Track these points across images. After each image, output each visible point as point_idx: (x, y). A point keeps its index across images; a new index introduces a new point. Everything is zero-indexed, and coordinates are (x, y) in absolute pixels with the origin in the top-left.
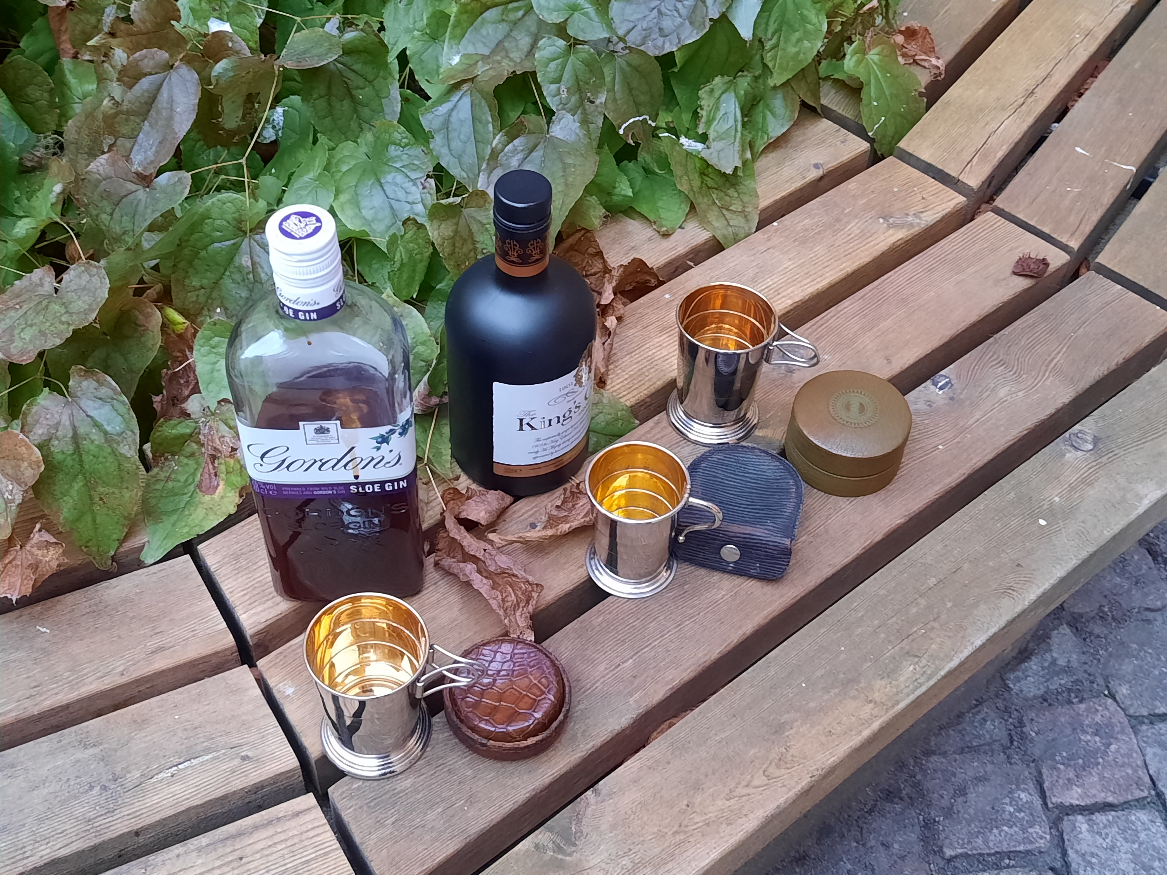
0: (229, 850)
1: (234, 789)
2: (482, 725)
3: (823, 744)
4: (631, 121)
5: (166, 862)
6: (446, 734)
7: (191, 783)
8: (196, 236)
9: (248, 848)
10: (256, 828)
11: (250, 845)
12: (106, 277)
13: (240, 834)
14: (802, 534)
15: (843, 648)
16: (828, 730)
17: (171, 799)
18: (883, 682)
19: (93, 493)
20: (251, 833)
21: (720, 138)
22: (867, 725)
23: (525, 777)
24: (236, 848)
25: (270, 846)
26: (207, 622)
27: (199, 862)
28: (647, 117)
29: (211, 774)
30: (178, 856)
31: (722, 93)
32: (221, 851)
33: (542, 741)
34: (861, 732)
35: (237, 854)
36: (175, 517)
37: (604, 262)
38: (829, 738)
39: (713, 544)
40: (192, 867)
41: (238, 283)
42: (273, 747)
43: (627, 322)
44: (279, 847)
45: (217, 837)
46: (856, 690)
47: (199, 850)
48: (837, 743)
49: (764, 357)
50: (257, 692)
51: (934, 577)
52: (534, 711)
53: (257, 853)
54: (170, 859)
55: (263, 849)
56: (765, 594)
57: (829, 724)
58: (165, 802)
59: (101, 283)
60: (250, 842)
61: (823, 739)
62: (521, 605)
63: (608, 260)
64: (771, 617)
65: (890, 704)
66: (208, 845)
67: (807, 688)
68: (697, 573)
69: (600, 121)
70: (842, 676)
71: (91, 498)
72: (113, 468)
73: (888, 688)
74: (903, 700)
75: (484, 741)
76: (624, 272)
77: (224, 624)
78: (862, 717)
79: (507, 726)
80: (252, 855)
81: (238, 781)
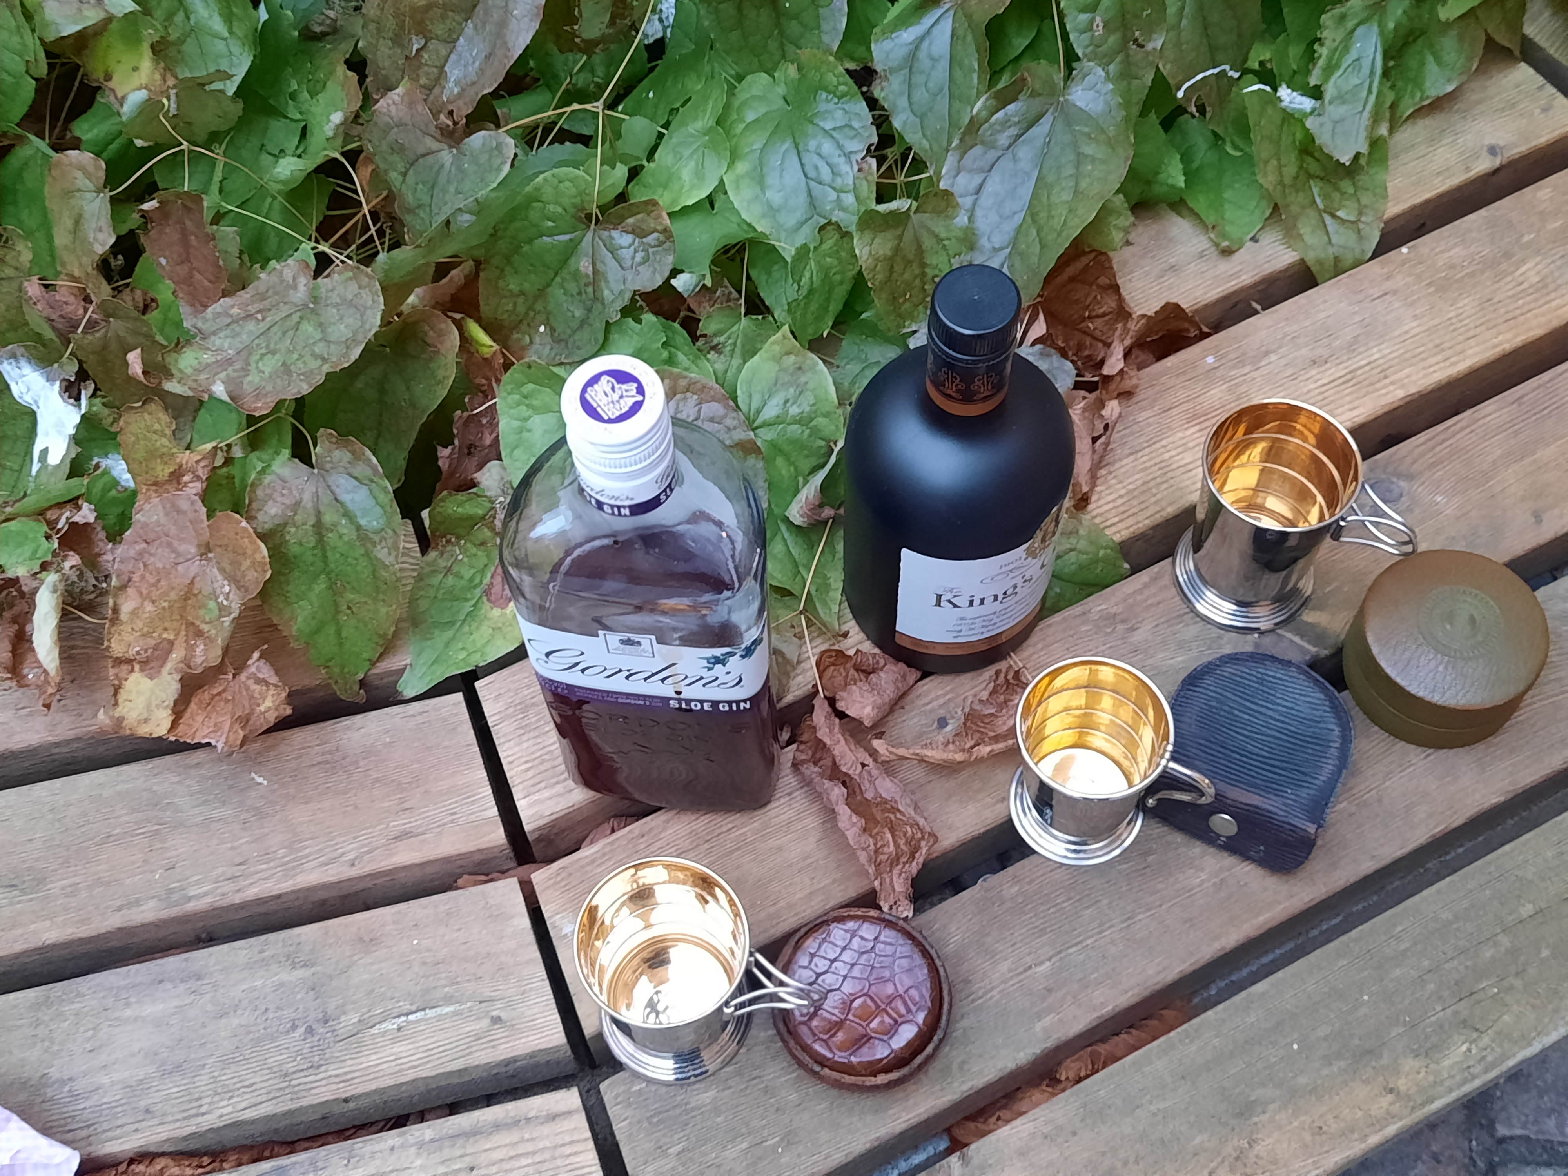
0: (458, 1153)
1: (476, 1063)
3: (1306, 1146)
4: (1200, 76)
5: (377, 1155)
7: (421, 1044)
8: (517, 224)
9: (484, 1155)
10: (497, 1127)
11: (486, 1150)
12: (380, 293)
13: (474, 1133)
14: (1341, 799)
15: (1366, 998)
16: (1317, 1124)
17: (394, 1063)
18: (1417, 1063)
19: (339, 599)
20: (491, 1133)
21: (1341, 98)
22: (1378, 1127)
24: (468, 1152)
25: (511, 1158)
27: (418, 1162)
28: (1228, 67)
29: (448, 1035)
30: (392, 1149)
31: (1358, 25)
32: (447, 1153)
33: (896, 1080)
34: (1366, 1136)
35: (467, 1161)
36: (450, 633)
37: (1121, 302)
38: (1318, 1138)
40: (408, 1168)
41: (572, 296)
42: (535, 1011)
44: (524, 1161)
45: (445, 1131)
46: (1374, 1068)
47: (420, 1145)
48: (1326, 1148)
50: (525, 922)
52: (892, 1038)
53: (494, 1164)
54: (381, 1152)
55: (502, 1160)
57: (1321, 1116)
58: (385, 1066)
59: (373, 300)
60: (488, 1146)
61: (1307, 1137)
62: (902, 860)
63: (1126, 301)
64: (1267, 927)
65: (1419, 1102)
66: (432, 1141)
67: (1299, 1051)
68: (1169, 838)
69: (1149, 77)
70: (1356, 1042)
71: (336, 604)
72: (366, 573)
73: (1422, 1074)
74: (1440, 1097)
75: (817, 1068)
77: (495, 810)
78: (1373, 1113)
80: (487, 1166)
81: (483, 1053)
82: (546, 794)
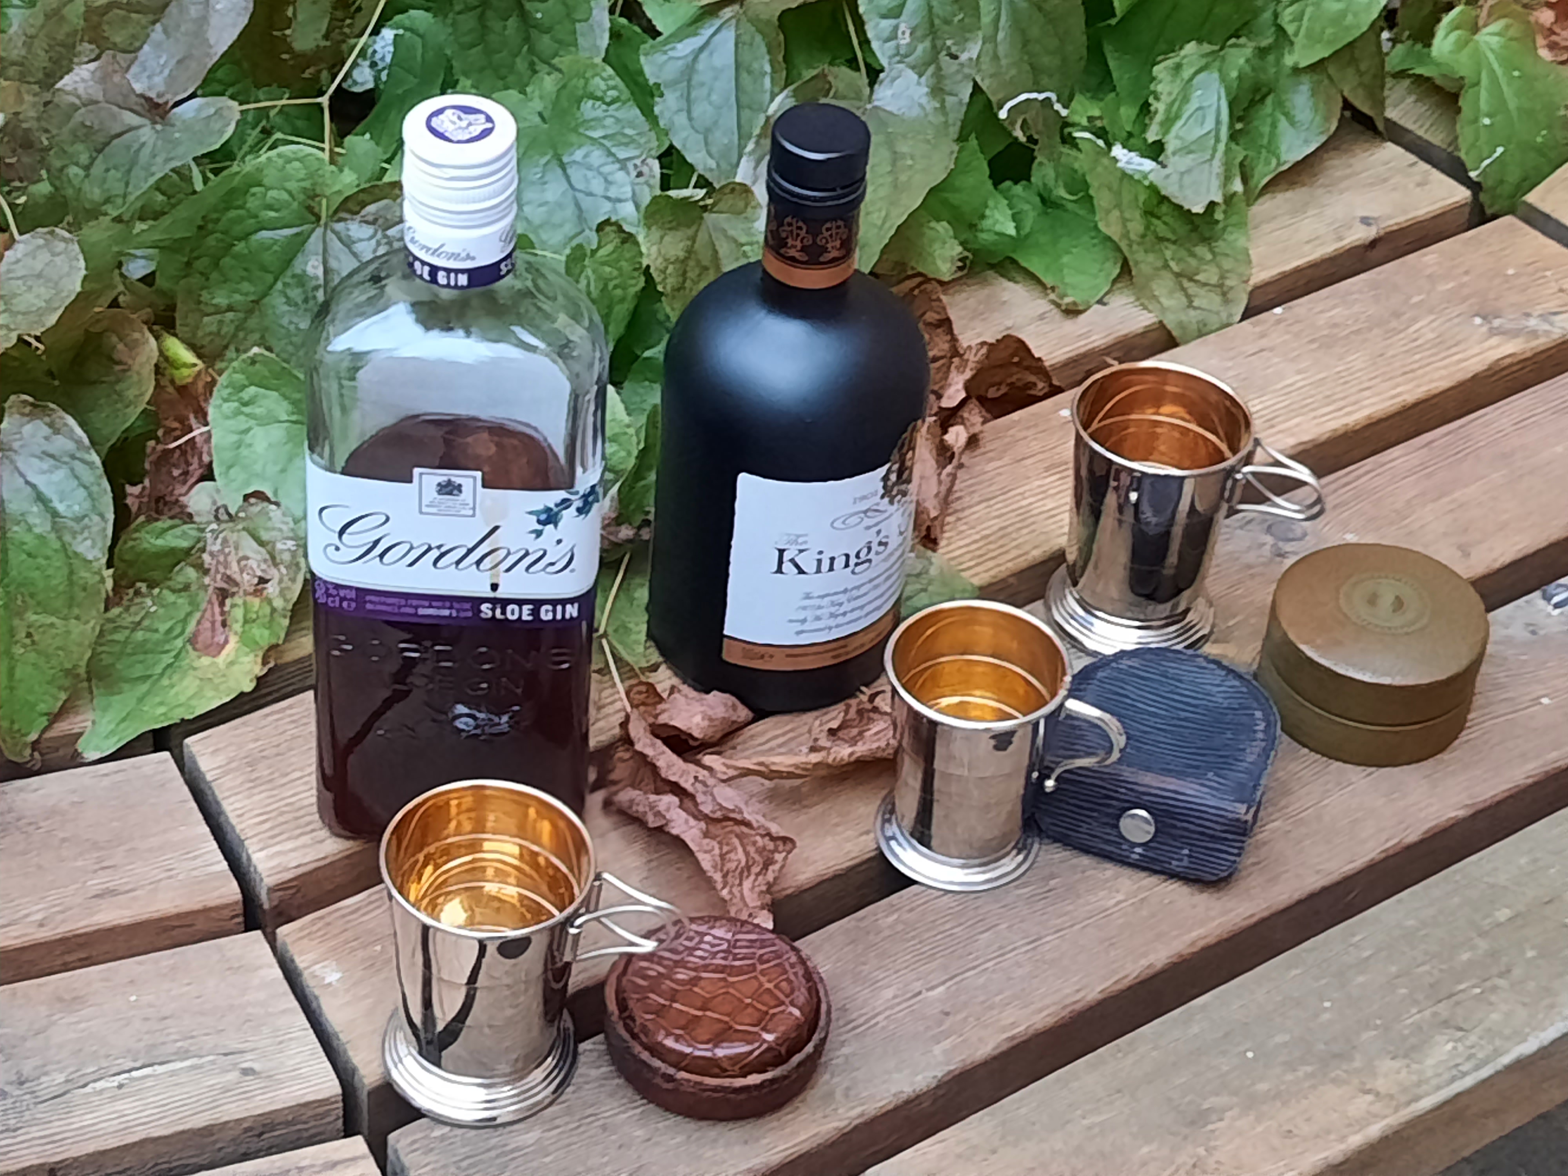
1: (225, 1118)
2: (670, 1043)
4: (1023, 97)
6: (604, 1069)
7: (149, 1100)
8: (233, 214)
12: (81, 257)
15: (1328, 1004)
16: (1286, 1128)
18: (1396, 1064)
19: (16, 622)
21: (1186, 150)
22: (1358, 1127)
23: (737, 1149)
26: (195, 858)
28: (1053, 96)
31: (1196, 73)
33: (772, 1081)
34: (1345, 1137)
36: (144, 688)
37: (954, 340)
38: (1286, 1141)
39: (1109, 806)
41: (295, 305)
42: (298, 1060)
43: (982, 450)
46: (1346, 1071)
48: (1299, 1150)
49: (1227, 494)
50: (275, 972)
51: (1507, 907)
52: (764, 1029)
56: (1194, 906)
57: (1290, 1120)
59: (71, 267)
61: (1276, 1141)
62: (755, 869)
63: (960, 337)
67: (1255, 1059)
69: (966, 93)
71: (12, 632)
72: (58, 580)
75: (671, 1071)
76: (987, 356)
77: (225, 864)
78: (1349, 1114)
79: (716, 1046)
81: (232, 1107)
82: (290, 845)
